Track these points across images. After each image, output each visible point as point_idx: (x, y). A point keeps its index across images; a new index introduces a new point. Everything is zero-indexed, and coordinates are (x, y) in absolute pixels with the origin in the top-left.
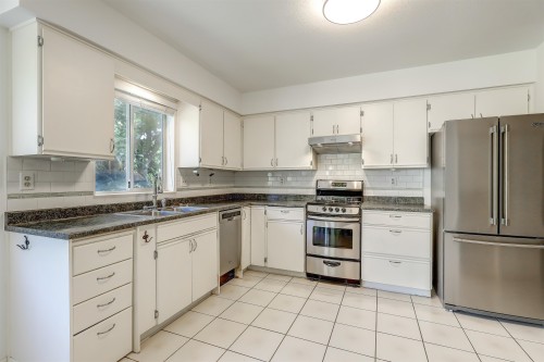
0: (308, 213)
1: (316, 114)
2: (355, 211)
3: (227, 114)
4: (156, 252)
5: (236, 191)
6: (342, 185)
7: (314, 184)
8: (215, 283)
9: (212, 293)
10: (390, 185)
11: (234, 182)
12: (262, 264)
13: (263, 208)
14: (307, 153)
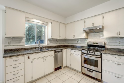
0: (82, 53)
1: (86, 20)
2: (99, 54)
3: (61, 24)
4: (32, 61)
5: (66, 44)
6: (97, 43)
7: (87, 43)
8: (53, 70)
9: (52, 73)
10: (118, 44)
11: (65, 42)
12: (69, 66)
13: (69, 50)
14: (83, 33)
